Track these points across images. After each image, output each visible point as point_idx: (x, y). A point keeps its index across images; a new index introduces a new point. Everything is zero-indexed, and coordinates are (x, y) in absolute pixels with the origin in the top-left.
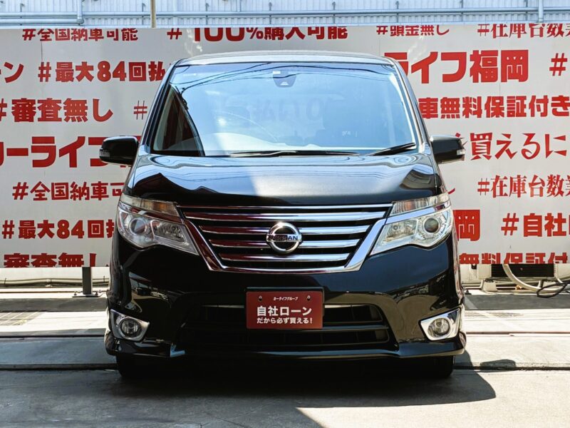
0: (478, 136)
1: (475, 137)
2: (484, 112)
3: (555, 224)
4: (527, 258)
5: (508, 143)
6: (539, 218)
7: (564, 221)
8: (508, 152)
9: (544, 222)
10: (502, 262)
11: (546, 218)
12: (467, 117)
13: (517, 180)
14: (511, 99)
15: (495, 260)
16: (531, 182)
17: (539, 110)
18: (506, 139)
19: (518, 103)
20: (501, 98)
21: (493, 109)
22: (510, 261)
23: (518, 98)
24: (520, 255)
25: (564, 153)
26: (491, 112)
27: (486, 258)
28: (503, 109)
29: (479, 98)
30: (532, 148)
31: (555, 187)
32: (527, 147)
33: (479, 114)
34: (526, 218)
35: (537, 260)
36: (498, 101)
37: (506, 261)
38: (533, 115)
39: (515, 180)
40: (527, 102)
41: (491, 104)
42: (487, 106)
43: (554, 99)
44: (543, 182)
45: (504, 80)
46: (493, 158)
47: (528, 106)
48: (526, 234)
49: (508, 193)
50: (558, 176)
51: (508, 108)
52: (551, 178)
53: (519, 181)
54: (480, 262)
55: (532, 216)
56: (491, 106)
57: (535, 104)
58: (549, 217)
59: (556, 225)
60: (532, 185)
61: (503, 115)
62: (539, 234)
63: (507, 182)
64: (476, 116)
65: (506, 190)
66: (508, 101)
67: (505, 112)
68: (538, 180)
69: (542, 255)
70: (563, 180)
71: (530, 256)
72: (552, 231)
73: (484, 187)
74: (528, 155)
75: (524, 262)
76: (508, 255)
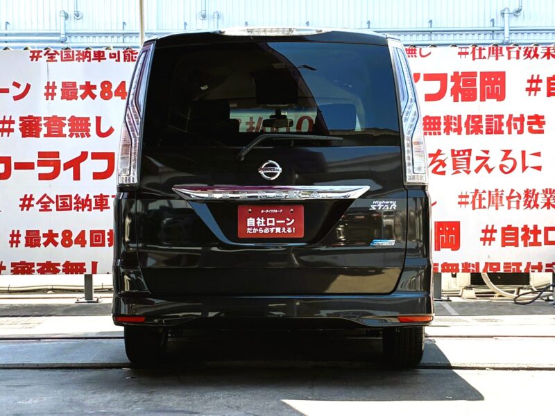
0: (459, 152)
1: (456, 153)
2: (464, 130)
3: (530, 235)
4: (504, 267)
5: (487, 159)
6: (516, 229)
7: (540, 232)
8: (487, 167)
9: (521, 233)
10: (481, 271)
11: (523, 230)
12: (448, 134)
13: (495, 193)
14: (489, 118)
15: (475, 269)
16: (508, 195)
17: (516, 127)
18: (484, 155)
19: (496, 122)
20: (480, 117)
21: (472, 127)
22: (488, 269)
23: (496, 116)
24: (498, 264)
25: (539, 168)
26: (471, 129)
27: (466, 267)
28: (482, 126)
29: (460, 117)
30: (509, 164)
31: (531, 201)
32: (505, 163)
33: (459, 131)
34: (503, 229)
35: (514, 269)
36: (477, 119)
37: (485, 270)
38: (510, 132)
39: (493, 193)
40: (504, 121)
41: (470, 122)
42: (467, 124)
43: (530, 117)
44: (519, 196)
45: (483, 99)
46: (473, 172)
47: (505, 124)
48: (504, 244)
49: (487, 206)
50: (534, 190)
51: (486, 126)
52: (527, 192)
53: (497, 194)
54: (461, 270)
55: (509, 227)
56: (471, 124)
57: (512, 122)
58: (525, 228)
59: (532, 236)
60: (509, 198)
61: (481, 132)
62: (516, 245)
63: (486, 196)
64: (456, 133)
65: (485, 203)
66: (487, 120)
67: (484, 129)
68: (514, 194)
69: (519, 264)
70: (538, 194)
71: (507, 265)
72: (528, 241)
73: (463, 200)
74: (506, 170)
75: (502, 271)
76: (487, 264)
